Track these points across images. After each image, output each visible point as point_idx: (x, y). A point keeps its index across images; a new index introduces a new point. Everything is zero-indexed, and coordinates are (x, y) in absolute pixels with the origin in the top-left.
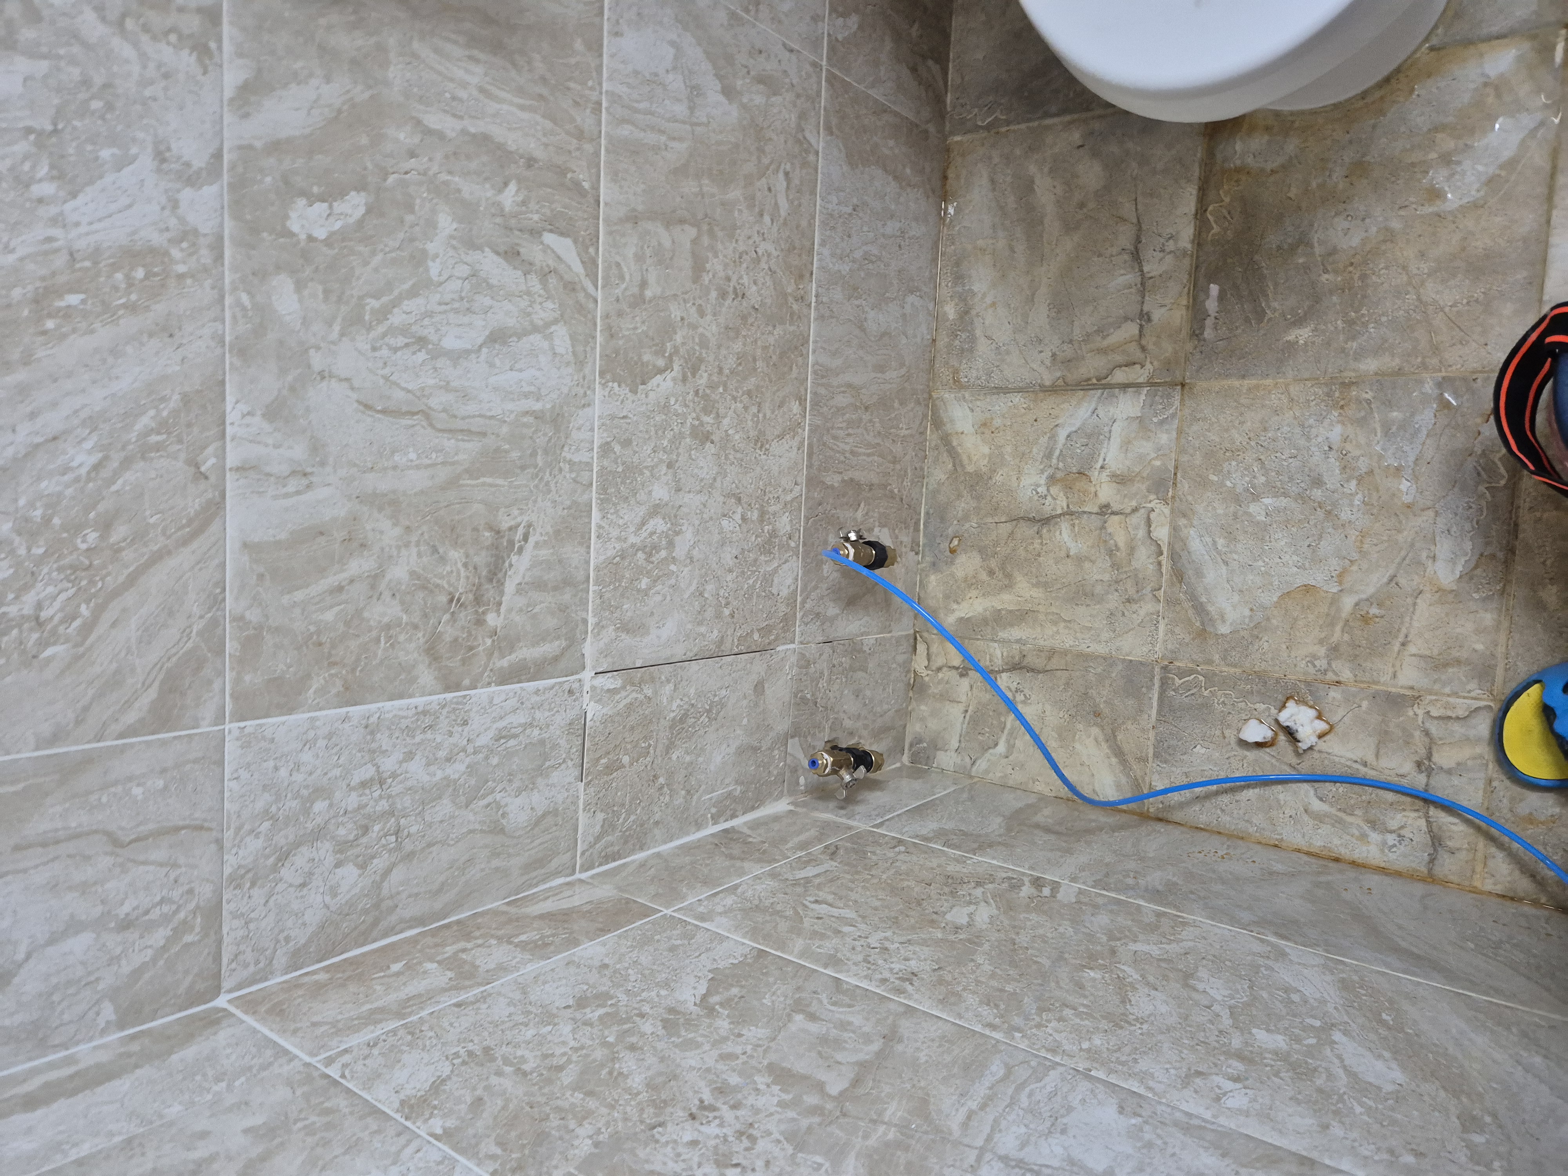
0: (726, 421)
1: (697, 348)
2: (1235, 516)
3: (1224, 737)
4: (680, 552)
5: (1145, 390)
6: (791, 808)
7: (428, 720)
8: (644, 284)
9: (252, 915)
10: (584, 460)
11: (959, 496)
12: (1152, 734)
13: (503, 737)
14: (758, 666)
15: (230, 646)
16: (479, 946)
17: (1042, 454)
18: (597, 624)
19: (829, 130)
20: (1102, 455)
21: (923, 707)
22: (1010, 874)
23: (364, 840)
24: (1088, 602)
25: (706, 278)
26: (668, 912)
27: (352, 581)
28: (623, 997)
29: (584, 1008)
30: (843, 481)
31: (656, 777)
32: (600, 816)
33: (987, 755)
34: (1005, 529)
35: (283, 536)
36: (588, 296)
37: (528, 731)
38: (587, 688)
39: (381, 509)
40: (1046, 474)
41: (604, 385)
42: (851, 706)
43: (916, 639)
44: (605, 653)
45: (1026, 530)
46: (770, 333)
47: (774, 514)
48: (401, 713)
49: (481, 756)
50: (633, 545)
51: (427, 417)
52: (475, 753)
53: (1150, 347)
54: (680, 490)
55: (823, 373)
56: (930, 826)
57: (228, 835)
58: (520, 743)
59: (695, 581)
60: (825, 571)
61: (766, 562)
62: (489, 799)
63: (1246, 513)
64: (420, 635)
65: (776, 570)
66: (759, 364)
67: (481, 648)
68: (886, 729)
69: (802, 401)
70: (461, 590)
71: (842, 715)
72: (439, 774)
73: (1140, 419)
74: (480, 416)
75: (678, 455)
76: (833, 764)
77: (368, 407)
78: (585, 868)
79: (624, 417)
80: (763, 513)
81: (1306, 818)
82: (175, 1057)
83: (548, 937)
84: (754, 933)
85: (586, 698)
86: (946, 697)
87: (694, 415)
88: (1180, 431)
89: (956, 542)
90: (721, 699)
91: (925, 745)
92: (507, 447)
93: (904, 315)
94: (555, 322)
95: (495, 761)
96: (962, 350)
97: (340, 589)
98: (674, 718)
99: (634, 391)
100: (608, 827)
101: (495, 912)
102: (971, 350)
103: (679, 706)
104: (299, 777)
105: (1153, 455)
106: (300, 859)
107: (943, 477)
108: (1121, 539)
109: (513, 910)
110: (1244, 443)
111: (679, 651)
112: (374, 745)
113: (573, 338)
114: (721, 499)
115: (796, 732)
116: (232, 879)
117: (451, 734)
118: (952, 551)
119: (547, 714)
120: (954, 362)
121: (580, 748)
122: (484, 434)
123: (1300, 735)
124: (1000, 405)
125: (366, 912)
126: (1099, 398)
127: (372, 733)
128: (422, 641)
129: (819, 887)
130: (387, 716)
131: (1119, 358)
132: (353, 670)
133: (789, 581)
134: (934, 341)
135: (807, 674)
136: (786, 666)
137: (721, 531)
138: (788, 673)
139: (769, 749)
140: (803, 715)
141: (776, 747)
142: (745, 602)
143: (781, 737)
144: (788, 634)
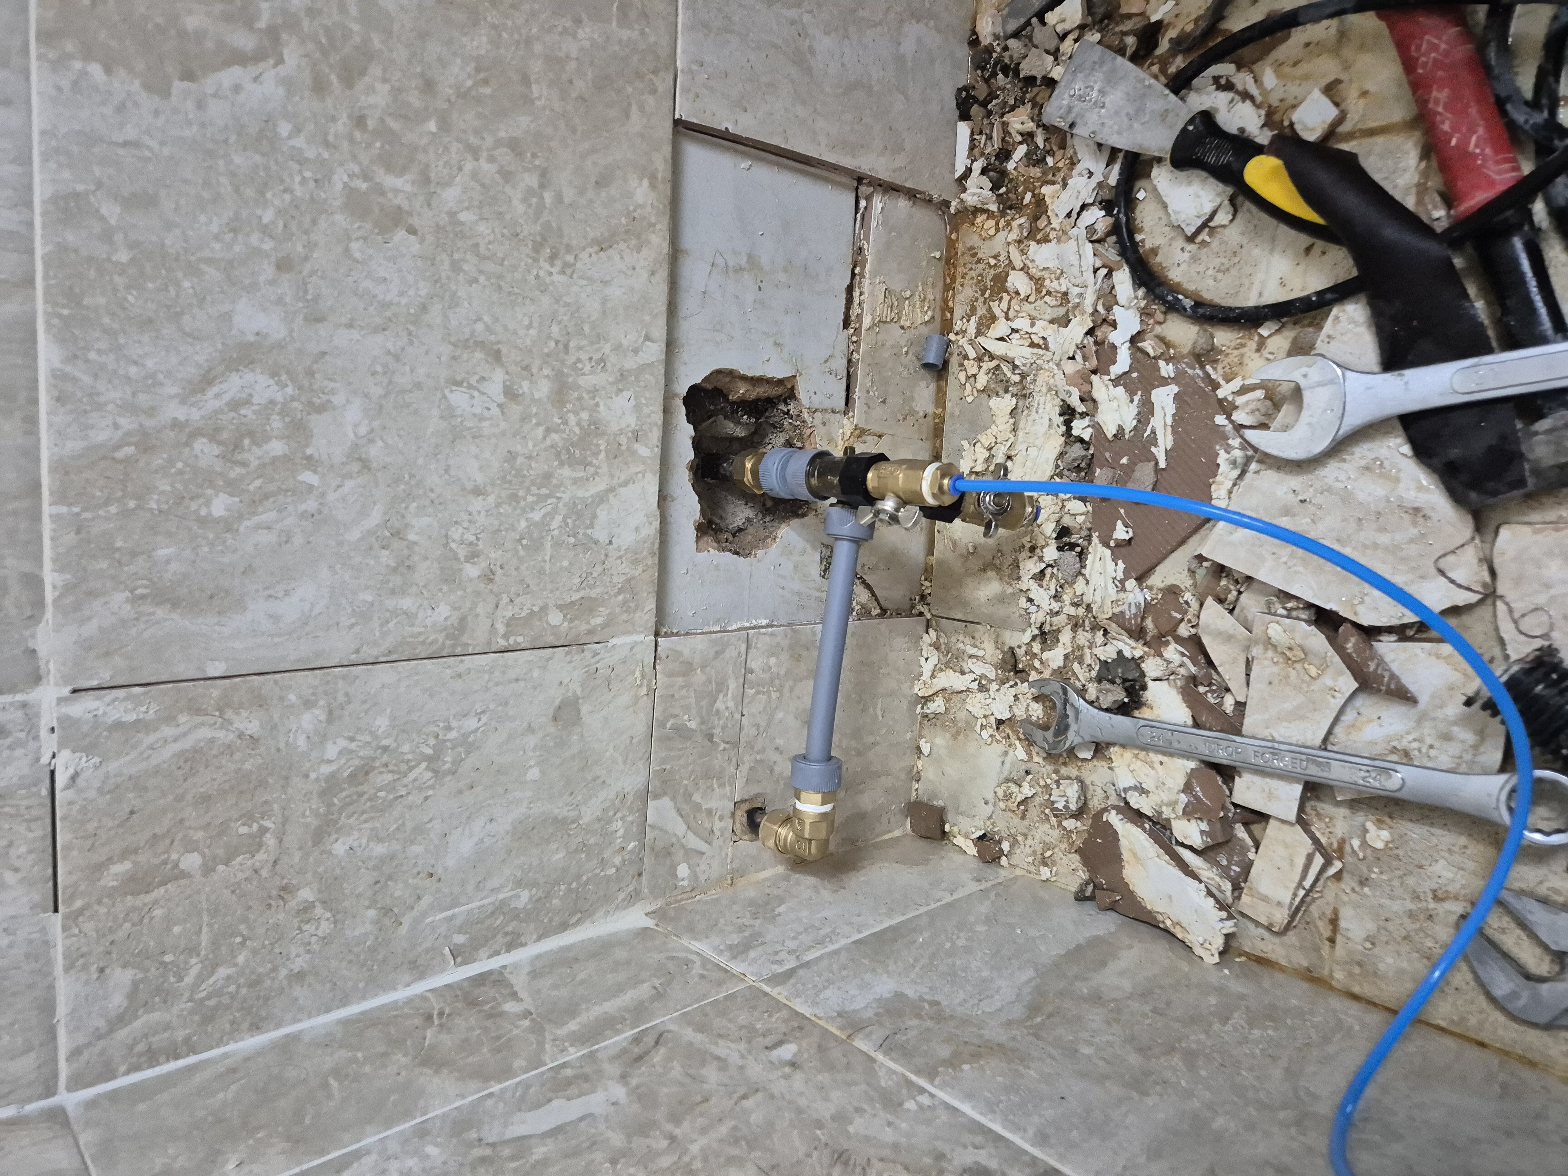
0: (450, 195)
1: (355, 27)
4: (325, 448)
6: (650, 923)
14: (563, 673)
18: (69, 588)
31: (288, 889)
32: (123, 976)
38: (48, 721)
44: (100, 649)
46: (567, 33)
47: (594, 392)
50: (176, 425)
54: (320, 319)
56: (881, 987)
61: (575, 481)
65: (601, 498)
66: (539, 90)
75: (310, 246)
78: (88, 1079)
79: (129, 144)
80: (562, 387)
85: (50, 741)
87: (354, 168)
90: (467, 734)
98: (332, 775)
99: (159, 91)
103: (346, 751)
114: (446, 350)
121: (44, 844)
133: (637, 518)
135: (687, 686)
136: (633, 673)
137: (449, 414)
138: (641, 686)
139: (599, 820)
140: (680, 757)
141: (619, 815)
142: (522, 553)
143: (630, 798)
144: (638, 614)
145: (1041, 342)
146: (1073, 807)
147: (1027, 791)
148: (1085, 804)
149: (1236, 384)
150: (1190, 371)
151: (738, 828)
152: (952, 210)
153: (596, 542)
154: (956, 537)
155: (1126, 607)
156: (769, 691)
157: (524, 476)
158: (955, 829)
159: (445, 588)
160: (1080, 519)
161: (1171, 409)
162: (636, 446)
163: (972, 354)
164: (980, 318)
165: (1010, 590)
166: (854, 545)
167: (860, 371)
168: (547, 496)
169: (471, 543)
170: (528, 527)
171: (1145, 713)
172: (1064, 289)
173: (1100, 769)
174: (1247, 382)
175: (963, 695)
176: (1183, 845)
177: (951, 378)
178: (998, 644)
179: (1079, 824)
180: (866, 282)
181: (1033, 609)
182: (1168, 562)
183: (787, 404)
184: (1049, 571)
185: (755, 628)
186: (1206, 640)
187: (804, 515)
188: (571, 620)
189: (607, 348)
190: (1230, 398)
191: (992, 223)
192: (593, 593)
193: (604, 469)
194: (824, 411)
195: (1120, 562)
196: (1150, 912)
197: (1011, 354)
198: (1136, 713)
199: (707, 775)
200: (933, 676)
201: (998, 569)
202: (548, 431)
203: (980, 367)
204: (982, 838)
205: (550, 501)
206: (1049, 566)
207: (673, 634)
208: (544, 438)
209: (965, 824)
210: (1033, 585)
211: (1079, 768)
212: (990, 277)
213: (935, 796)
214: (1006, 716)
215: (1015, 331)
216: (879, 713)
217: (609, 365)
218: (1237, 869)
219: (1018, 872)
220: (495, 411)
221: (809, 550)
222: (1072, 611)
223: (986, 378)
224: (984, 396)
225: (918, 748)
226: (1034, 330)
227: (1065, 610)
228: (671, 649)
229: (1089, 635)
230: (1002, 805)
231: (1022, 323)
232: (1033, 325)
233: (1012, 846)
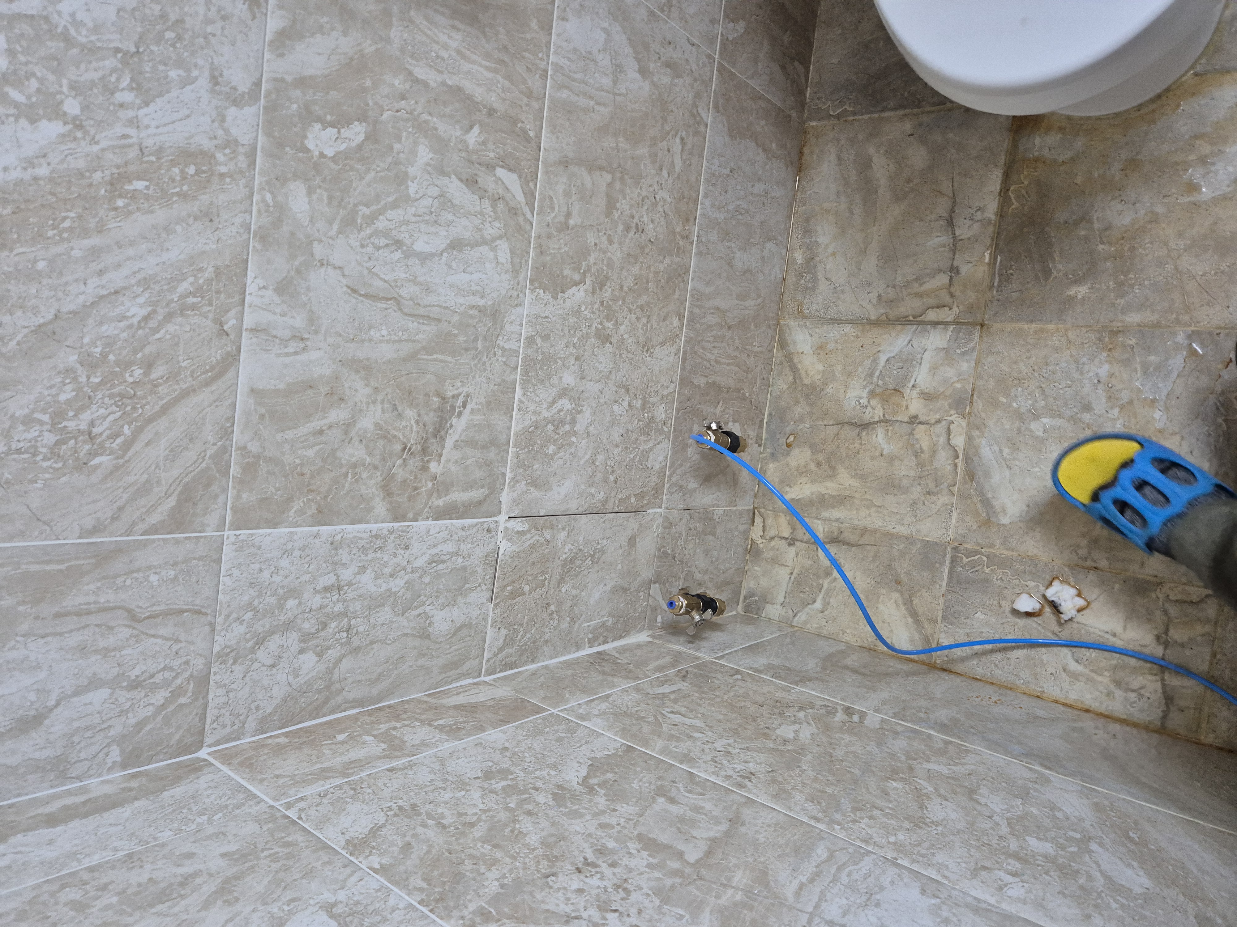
0: (622, 328)
1: (605, 268)
2: (1019, 431)
3: (1000, 607)
4: (579, 428)
5: (952, 328)
6: (651, 640)
7: (379, 543)
8: (568, 215)
9: (233, 686)
10: (514, 347)
11: (797, 403)
12: (941, 601)
13: (435, 562)
14: (632, 524)
15: (234, 470)
16: (407, 726)
17: (865, 373)
18: (513, 479)
19: (716, 106)
20: (914, 377)
21: (756, 568)
22: (826, 703)
23: (322, 634)
24: (896, 492)
25: (616, 214)
26: (555, 711)
27: (330, 427)
28: (521, 774)
29: (490, 780)
30: (708, 383)
31: (548, 605)
32: (504, 632)
33: (807, 609)
34: (832, 431)
35: (281, 386)
36: (526, 219)
37: (454, 558)
38: (501, 528)
39: (357, 372)
40: (868, 389)
41: (533, 291)
42: (701, 562)
43: (754, 514)
44: (516, 502)
45: (849, 432)
46: (662, 262)
47: (653, 404)
48: (359, 535)
49: (416, 575)
50: (545, 419)
51: (398, 303)
52: (412, 572)
53: (958, 294)
54: (584, 378)
55: (698, 297)
56: (761, 661)
57: (220, 619)
58: (447, 568)
59: (589, 453)
60: (689, 453)
61: (644, 441)
62: (420, 610)
63: (1027, 429)
64: (379, 474)
65: (651, 449)
66: (650, 285)
67: (423, 489)
68: (726, 583)
69: (681, 317)
70: (412, 442)
71: (694, 569)
72: (384, 587)
73: (946, 350)
74: (438, 306)
75: (584, 351)
76: (687, 606)
77: (354, 291)
78: (489, 673)
79: (546, 317)
80: (645, 403)
81: (1064, 675)
82: (166, 794)
83: (461, 723)
84: (624, 732)
85: (500, 536)
86: (775, 561)
87: (599, 320)
88: (978, 362)
89: (791, 438)
90: (603, 547)
91: (757, 598)
92: (456, 332)
93: (763, 258)
94: (500, 238)
95: (427, 580)
96: (806, 288)
97: (321, 432)
98: (566, 559)
99: (555, 298)
100: (509, 641)
101: (419, 701)
102: (814, 288)
103: (570, 550)
104: (277, 579)
105: (955, 379)
106: (273, 644)
107: (785, 387)
108: (925, 444)
109: (432, 700)
110: (1029, 374)
111: (573, 506)
112: (336, 559)
113: (512, 252)
114: (614, 389)
115: (657, 579)
116: (219, 656)
117: (395, 555)
118: (788, 446)
119: (469, 546)
120: (799, 297)
121: (492, 576)
122: (439, 320)
123: (1063, 609)
124: (834, 333)
125: (319, 691)
126: (914, 332)
127: (336, 549)
128: (380, 479)
129: (675, 701)
130: (348, 536)
131: (932, 301)
132: (326, 497)
133: (661, 458)
134: (784, 280)
135: (669, 534)
136: (654, 526)
137: (612, 414)
138: (655, 532)
139: (636, 590)
140: (664, 566)
141: (642, 589)
142: (626, 471)
143: (646, 582)
144: (657, 500)
153: (648, 468)
157: (630, 439)
162: (664, 427)
168: (636, 448)
169: (613, 467)
170: (629, 460)
188: (638, 501)
189: (659, 386)
192: (645, 490)
193: (653, 437)
199: (672, 575)
202: (639, 421)
205: (636, 450)
208: (637, 423)
217: (659, 393)
219: (796, 628)
220: (625, 413)
228: (666, 516)
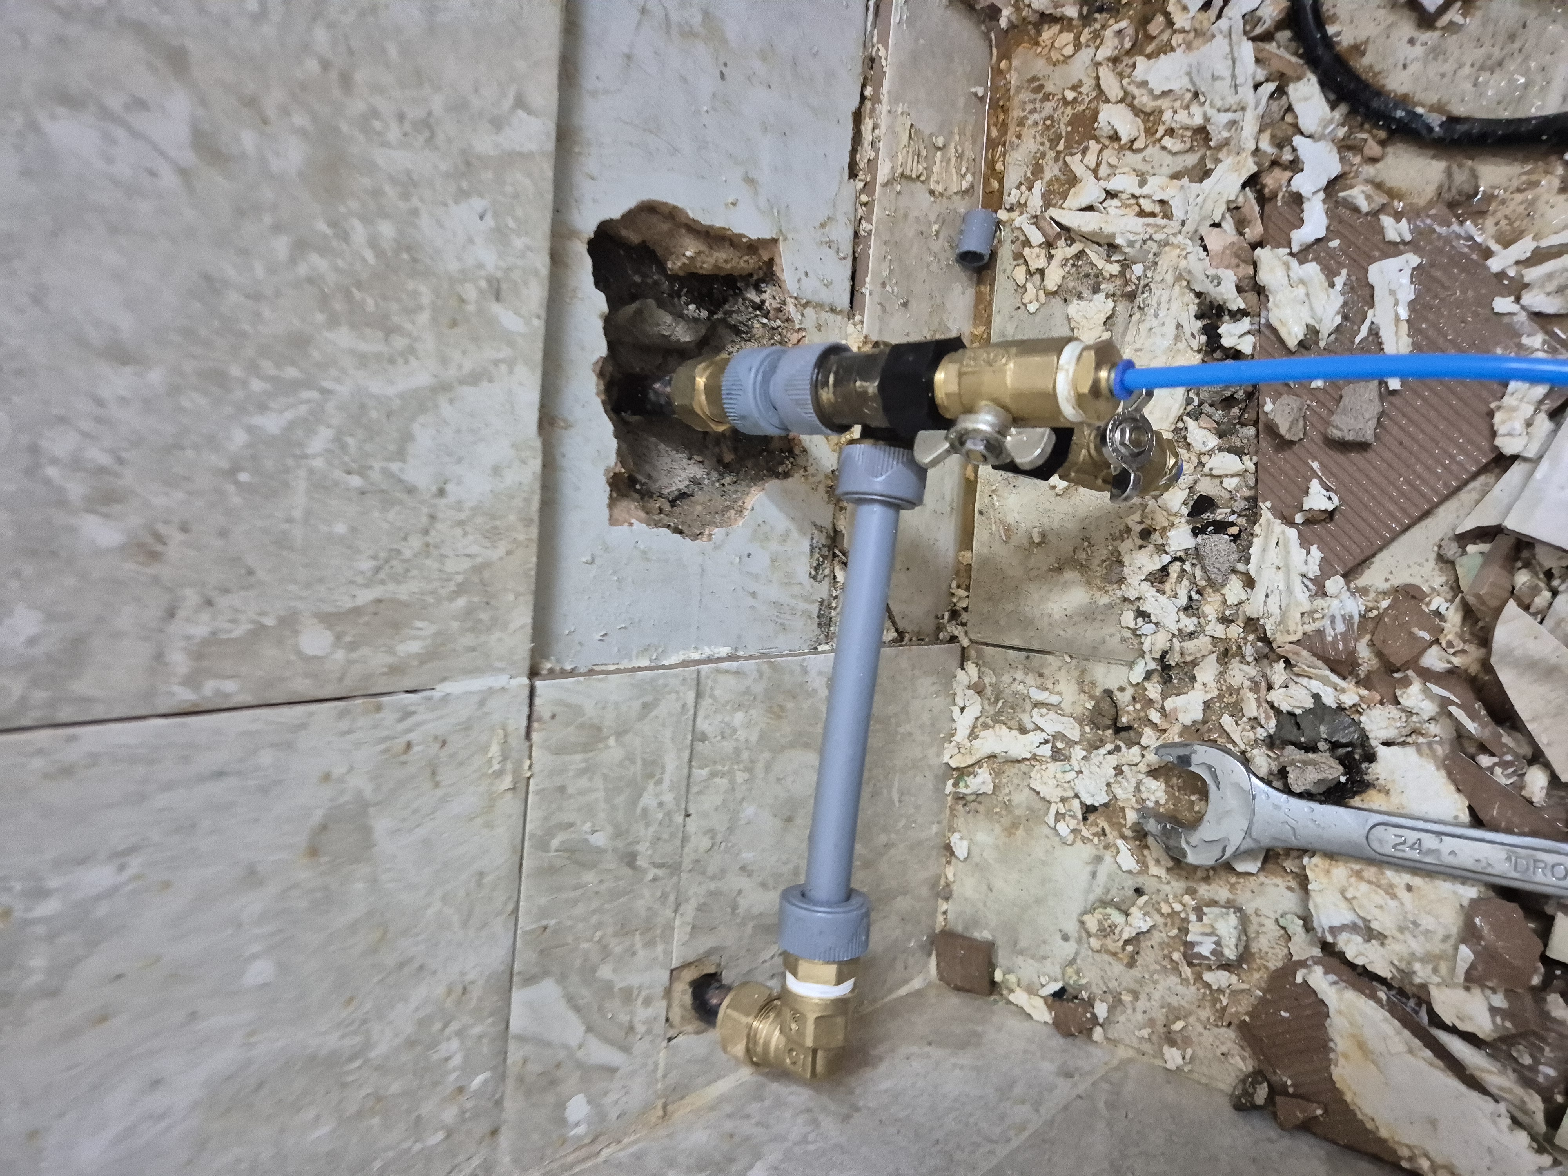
61: (363, 360)
65: (421, 402)
135: (587, 771)
136: (485, 749)
138: (499, 774)
139: (411, 1043)
140: (575, 902)
141: (454, 1026)
142: (236, 500)
143: (476, 993)
144: (497, 634)
145: (1157, 209)
146: (1230, 953)
147: (1139, 921)
148: (1247, 947)
149: (1524, 248)
150: (1441, 230)
151: (676, 1014)
152: (1003, 23)
153: (411, 490)
154: (1010, 520)
155: (1327, 622)
156: (731, 772)
157: (243, 335)
158: (1012, 978)
159: (28, 570)
160: (1231, 483)
161: (1407, 293)
162: (496, 308)
163: (1036, 237)
164: (1050, 183)
165: (1104, 600)
166: (890, 512)
167: (873, 250)
168: (296, 386)
169: (102, 470)
170: (250, 445)
171: (1373, 799)
172: (1198, 121)
173: (1271, 891)
174: (1544, 243)
175: (1024, 767)
176: (1453, 1030)
177: (1000, 278)
178: (1083, 684)
179: (1234, 979)
180: (883, 108)
181: (1148, 628)
182: (1398, 548)
183: (760, 292)
184: (1176, 567)
185: (709, 660)
186: (1506, 677)
187: (786, 475)
188: (353, 646)
189: (437, 103)
190: (1512, 273)
191: (1067, 37)
192: (403, 592)
193: (428, 344)
194: (819, 306)
195: (1314, 549)
196: (1383, 1142)
197: (1108, 229)
198: (1356, 801)
199: (624, 930)
200: (973, 736)
201: (1083, 567)
202: (301, 247)
203: (1051, 257)
204: (1059, 995)
205: (306, 394)
206: (1175, 559)
207: (564, 674)
208: (293, 261)
209: (1027, 969)
210: (1148, 591)
211: (1233, 887)
212: (1064, 120)
213: (975, 923)
214: (1101, 799)
215: (1111, 195)
216: (896, 797)
217: (440, 140)
218: (1551, 1072)
219: (1122, 1053)
220: (169, 179)
221: (795, 534)
222: (1219, 631)
223: (1061, 272)
224: (1057, 302)
225: (948, 848)
226: (1145, 190)
227: (1209, 630)
228: (560, 702)
229: (1252, 671)
230: (1095, 943)
231: (1124, 182)
232: (1142, 183)
233: (1111, 1009)
